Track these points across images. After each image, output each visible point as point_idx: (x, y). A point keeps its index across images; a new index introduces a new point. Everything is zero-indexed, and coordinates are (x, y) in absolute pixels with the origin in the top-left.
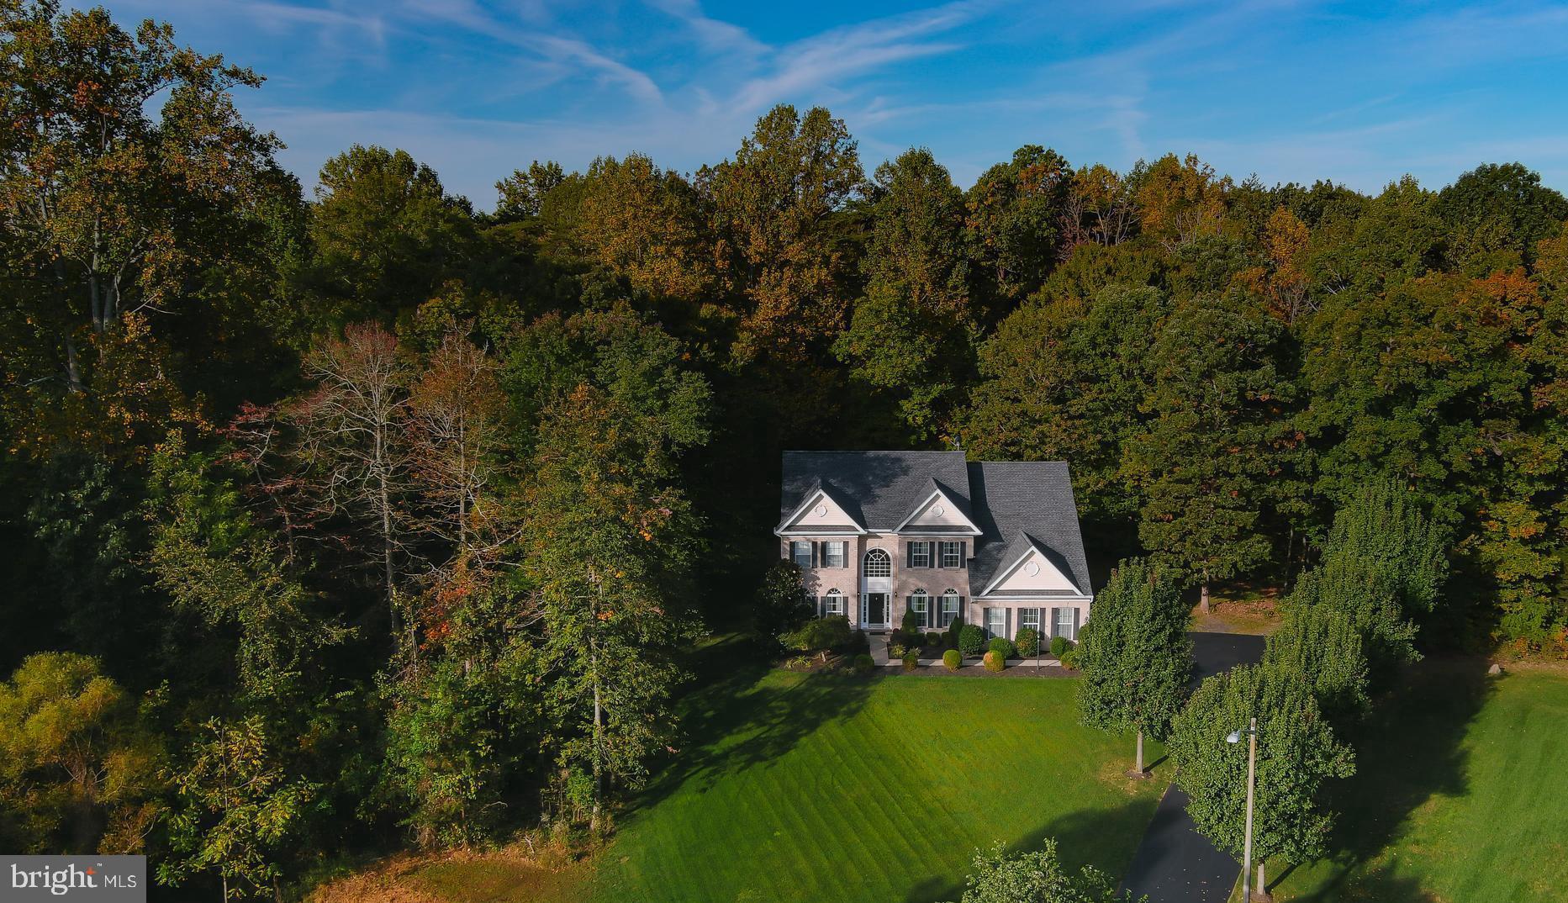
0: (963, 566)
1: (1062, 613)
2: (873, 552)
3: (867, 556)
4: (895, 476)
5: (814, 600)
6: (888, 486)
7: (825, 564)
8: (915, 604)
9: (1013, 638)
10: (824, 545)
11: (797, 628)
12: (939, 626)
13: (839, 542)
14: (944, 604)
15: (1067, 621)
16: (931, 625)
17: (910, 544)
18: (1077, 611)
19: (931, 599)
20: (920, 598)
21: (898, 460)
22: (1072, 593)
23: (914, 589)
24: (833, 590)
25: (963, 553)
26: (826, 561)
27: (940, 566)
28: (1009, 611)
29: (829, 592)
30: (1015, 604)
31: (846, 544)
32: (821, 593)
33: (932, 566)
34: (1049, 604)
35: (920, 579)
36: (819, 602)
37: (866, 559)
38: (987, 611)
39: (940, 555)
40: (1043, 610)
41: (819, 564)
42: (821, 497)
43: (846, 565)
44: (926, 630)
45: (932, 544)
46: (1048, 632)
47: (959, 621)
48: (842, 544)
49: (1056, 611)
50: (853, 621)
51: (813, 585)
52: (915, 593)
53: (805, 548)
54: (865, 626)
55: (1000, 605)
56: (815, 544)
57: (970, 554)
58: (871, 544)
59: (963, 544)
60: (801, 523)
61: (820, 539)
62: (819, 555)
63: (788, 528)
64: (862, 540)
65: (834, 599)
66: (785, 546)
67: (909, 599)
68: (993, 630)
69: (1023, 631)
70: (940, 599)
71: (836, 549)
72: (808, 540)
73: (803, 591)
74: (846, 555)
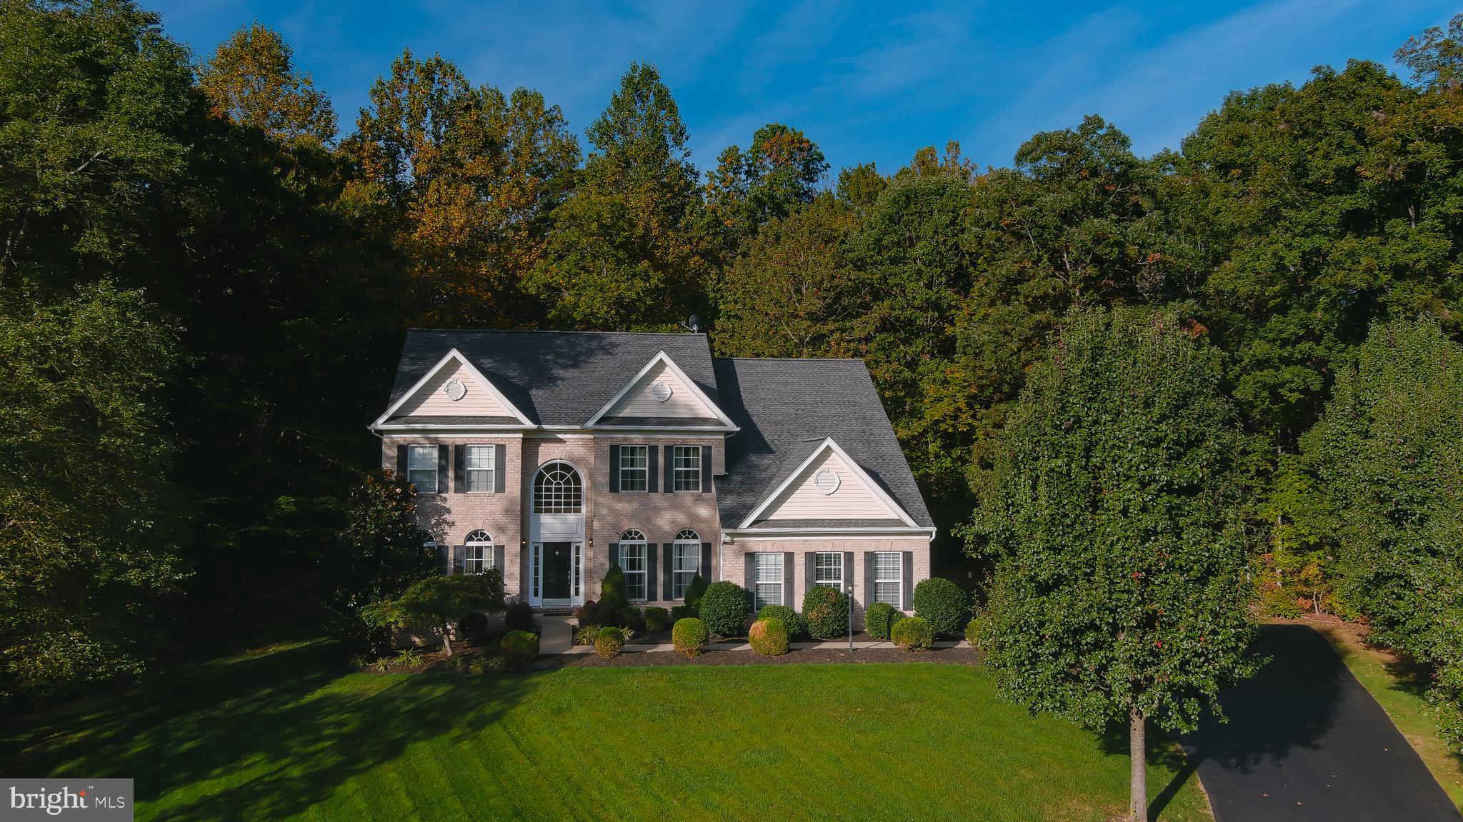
0: (707, 489)
1: (881, 559)
2: (551, 468)
3: (541, 476)
5: (441, 552)
7: (463, 487)
8: (623, 559)
9: (799, 607)
10: (461, 451)
11: (391, 590)
12: (667, 597)
13: (487, 445)
14: (675, 557)
15: (891, 576)
16: (653, 597)
17: (614, 449)
18: (908, 557)
19: (653, 548)
20: (633, 547)
22: (900, 523)
23: (621, 530)
24: (476, 533)
25: (708, 467)
26: (464, 482)
27: (668, 489)
28: (789, 557)
29: (470, 538)
30: (800, 546)
31: (501, 450)
32: (454, 538)
33: (654, 488)
34: (860, 546)
35: (630, 513)
36: (451, 555)
37: (538, 479)
38: (751, 557)
39: (668, 468)
40: (850, 556)
41: (451, 484)
42: (455, 364)
43: (500, 488)
44: (646, 604)
45: (654, 450)
46: (859, 596)
47: (702, 582)
48: (493, 451)
49: (871, 558)
50: (512, 586)
51: (438, 524)
52: (625, 537)
53: (426, 455)
54: (537, 602)
55: (771, 549)
56: (443, 449)
57: (718, 468)
58: (548, 454)
59: (708, 450)
60: (419, 412)
61: (459, 439)
62: (451, 469)
63: (392, 419)
64: (530, 443)
65: (479, 550)
66: (390, 452)
67: (614, 550)
68: (762, 595)
69: (815, 595)
70: (668, 548)
71: (481, 459)
72: (433, 443)
73: (421, 535)
74: (500, 467)
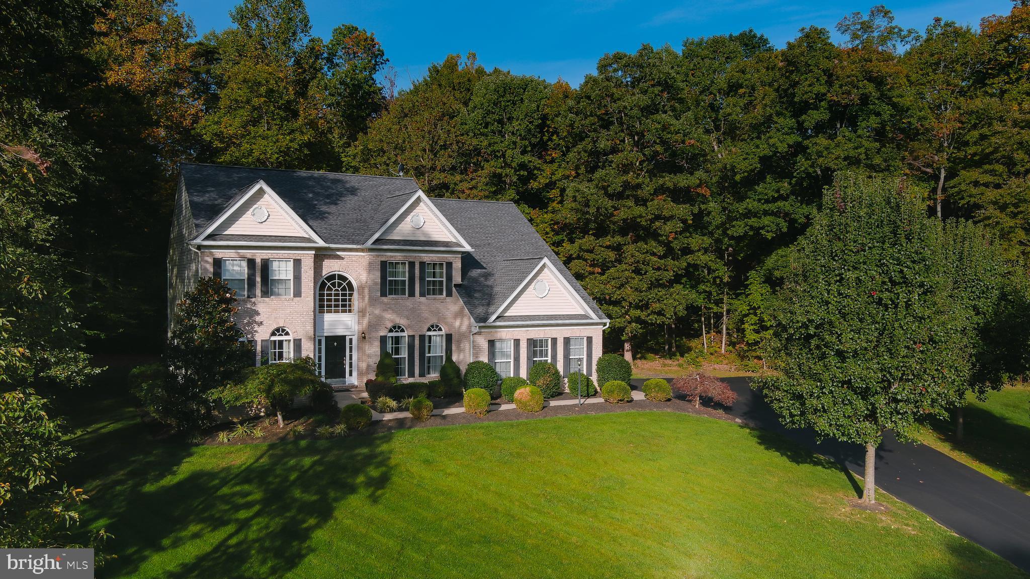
0: (449, 294)
1: (571, 340)
2: (331, 278)
3: (326, 283)
4: (341, 195)
5: (252, 342)
6: (336, 204)
7: (266, 293)
8: (389, 347)
9: (524, 377)
10: (266, 265)
12: (422, 375)
13: (287, 260)
14: (428, 344)
15: (579, 352)
16: (411, 374)
17: (384, 265)
18: (590, 340)
19: (412, 337)
20: (398, 338)
21: (336, 181)
22: (587, 317)
23: (390, 325)
24: (278, 330)
25: (449, 278)
26: (268, 288)
27: (422, 294)
28: (517, 342)
29: (273, 334)
30: (524, 335)
31: (297, 263)
32: (262, 334)
33: (412, 294)
34: (560, 333)
35: (399, 314)
36: (259, 348)
37: (323, 285)
38: (492, 343)
39: (422, 279)
40: (554, 341)
41: (258, 292)
42: (261, 192)
43: (298, 293)
44: (406, 380)
45: (412, 264)
46: (561, 367)
48: (291, 264)
49: (567, 341)
51: (249, 324)
52: (391, 331)
53: (236, 269)
54: (321, 379)
55: (505, 337)
56: (251, 263)
57: (457, 278)
58: (330, 267)
59: (449, 265)
60: (229, 232)
61: (259, 256)
62: (258, 279)
63: (210, 237)
64: (319, 258)
65: (281, 342)
66: (206, 262)
67: (383, 340)
68: (498, 370)
70: (422, 337)
71: (283, 270)
72: (243, 258)
73: (235, 330)
74: (297, 278)
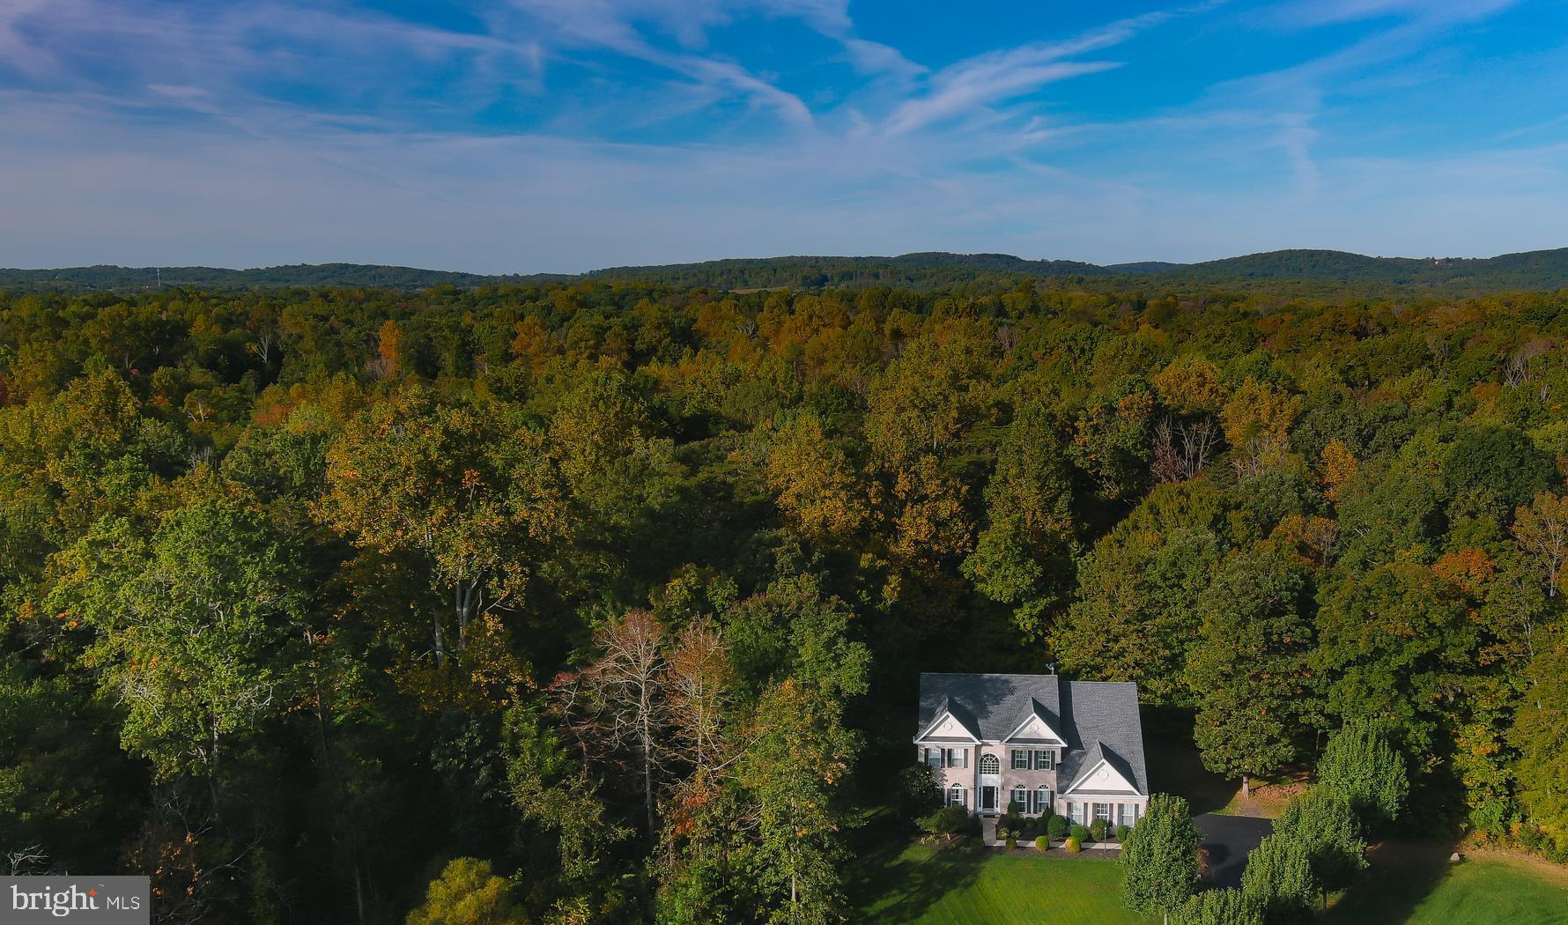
0: (1053, 769)
1: (1125, 807)
2: (986, 756)
3: (982, 759)
4: (1004, 695)
5: (943, 790)
6: (998, 704)
7: (950, 765)
8: (1017, 796)
9: (1089, 826)
10: (950, 751)
11: (930, 815)
12: (1035, 812)
13: (961, 749)
14: (1039, 796)
15: (1129, 813)
16: (1029, 812)
17: (1013, 752)
18: (1137, 806)
19: (1029, 792)
20: (1021, 792)
21: (1007, 681)
22: (1132, 793)
23: (1016, 784)
24: (956, 784)
25: (1053, 760)
26: (951, 763)
27: (1036, 768)
28: (1086, 805)
29: (953, 786)
30: (1091, 800)
31: (966, 751)
32: (947, 786)
33: (1030, 768)
34: (1116, 800)
35: (1020, 777)
36: (946, 793)
37: (981, 760)
38: (1070, 805)
39: (1036, 760)
40: (1111, 805)
41: (946, 765)
42: (948, 716)
43: (966, 766)
44: (1025, 815)
45: (1030, 752)
46: (1115, 821)
47: (1050, 811)
48: (963, 751)
49: (1121, 806)
50: (971, 807)
51: (941, 780)
52: (1018, 787)
53: (936, 753)
54: (980, 809)
55: (1079, 801)
56: (943, 750)
57: (1058, 760)
58: (985, 751)
59: (1053, 753)
60: (932, 735)
61: (947, 747)
62: (946, 758)
63: (924, 739)
64: (978, 748)
65: (957, 790)
66: (922, 752)
67: (1013, 792)
68: (1074, 819)
69: (1096, 820)
70: (1035, 792)
71: (959, 754)
72: (938, 747)
73: (935, 784)
74: (966, 758)
